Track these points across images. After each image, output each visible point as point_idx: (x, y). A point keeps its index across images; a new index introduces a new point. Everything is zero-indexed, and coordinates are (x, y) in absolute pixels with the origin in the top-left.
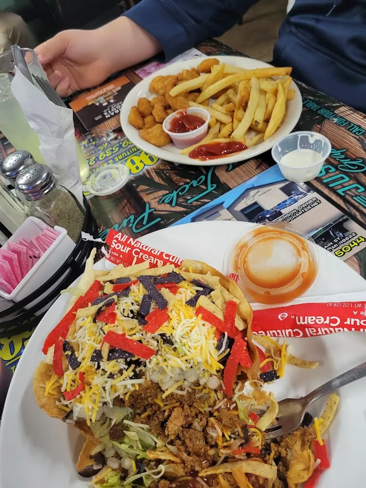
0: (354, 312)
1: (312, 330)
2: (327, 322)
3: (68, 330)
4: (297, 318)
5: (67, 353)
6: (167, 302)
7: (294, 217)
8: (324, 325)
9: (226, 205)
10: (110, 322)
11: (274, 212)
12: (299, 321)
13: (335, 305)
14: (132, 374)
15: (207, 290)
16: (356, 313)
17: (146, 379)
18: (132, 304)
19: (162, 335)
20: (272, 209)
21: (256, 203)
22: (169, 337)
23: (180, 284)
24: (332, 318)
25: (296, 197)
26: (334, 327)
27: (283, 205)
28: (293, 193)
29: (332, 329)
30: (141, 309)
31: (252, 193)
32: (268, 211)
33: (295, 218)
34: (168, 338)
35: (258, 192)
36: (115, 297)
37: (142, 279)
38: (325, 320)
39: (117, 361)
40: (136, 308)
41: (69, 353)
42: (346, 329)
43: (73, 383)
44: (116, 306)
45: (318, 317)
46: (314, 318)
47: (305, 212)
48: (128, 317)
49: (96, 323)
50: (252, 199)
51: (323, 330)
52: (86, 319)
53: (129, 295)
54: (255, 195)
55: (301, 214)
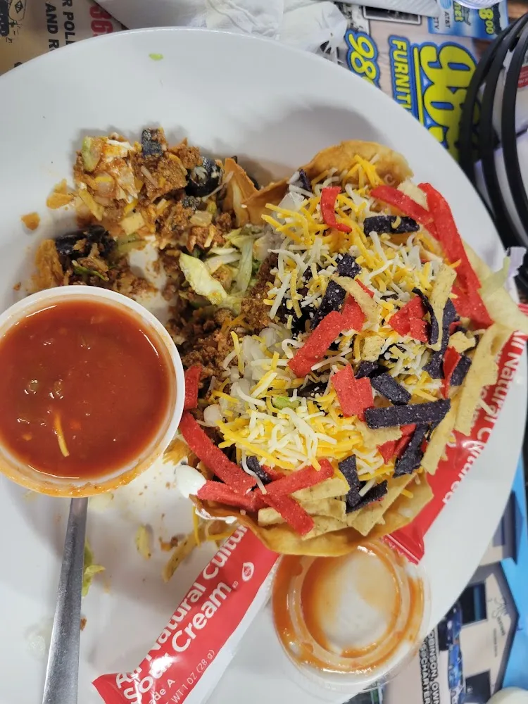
0: (173, 682)
1: (195, 597)
2: (188, 630)
3: (437, 237)
4: (229, 590)
5: (399, 220)
6: (373, 428)
7: (425, 666)
8: (188, 620)
9: (508, 564)
10: (397, 317)
11: (452, 638)
12: (222, 589)
13: (204, 662)
14: (289, 307)
15: (354, 503)
16: (170, 685)
17: (273, 321)
18: (407, 369)
19: (323, 387)
20: (458, 639)
21: (484, 616)
22: (314, 397)
23: (391, 464)
24: (189, 641)
25: (458, 690)
26: (174, 632)
27: (456, 661)
28: (469, 690)
29: (174, 627)
30: (389, 378)
31: (507, 622)
32: (458, 629)
33: (422, 668)
34: (312, 394)
35: (503, 632)
36: (437, 347)
37: (440, 408)
38: (194, 629)
39: (320, 296)
40: (396, 370)
41: (395, 225)
42: (158, 647)
43: (346, 208)
44: (418, 342)
45: (205, 622)
46: (209, 616)
47: (424, 691)
48: (387, 351)
49: (413, 291)
50: (495, 615)
51: (184, 613)
52: (432, 278)
53: (426, 373)
54: (500, 623)
55: (423, 682)
